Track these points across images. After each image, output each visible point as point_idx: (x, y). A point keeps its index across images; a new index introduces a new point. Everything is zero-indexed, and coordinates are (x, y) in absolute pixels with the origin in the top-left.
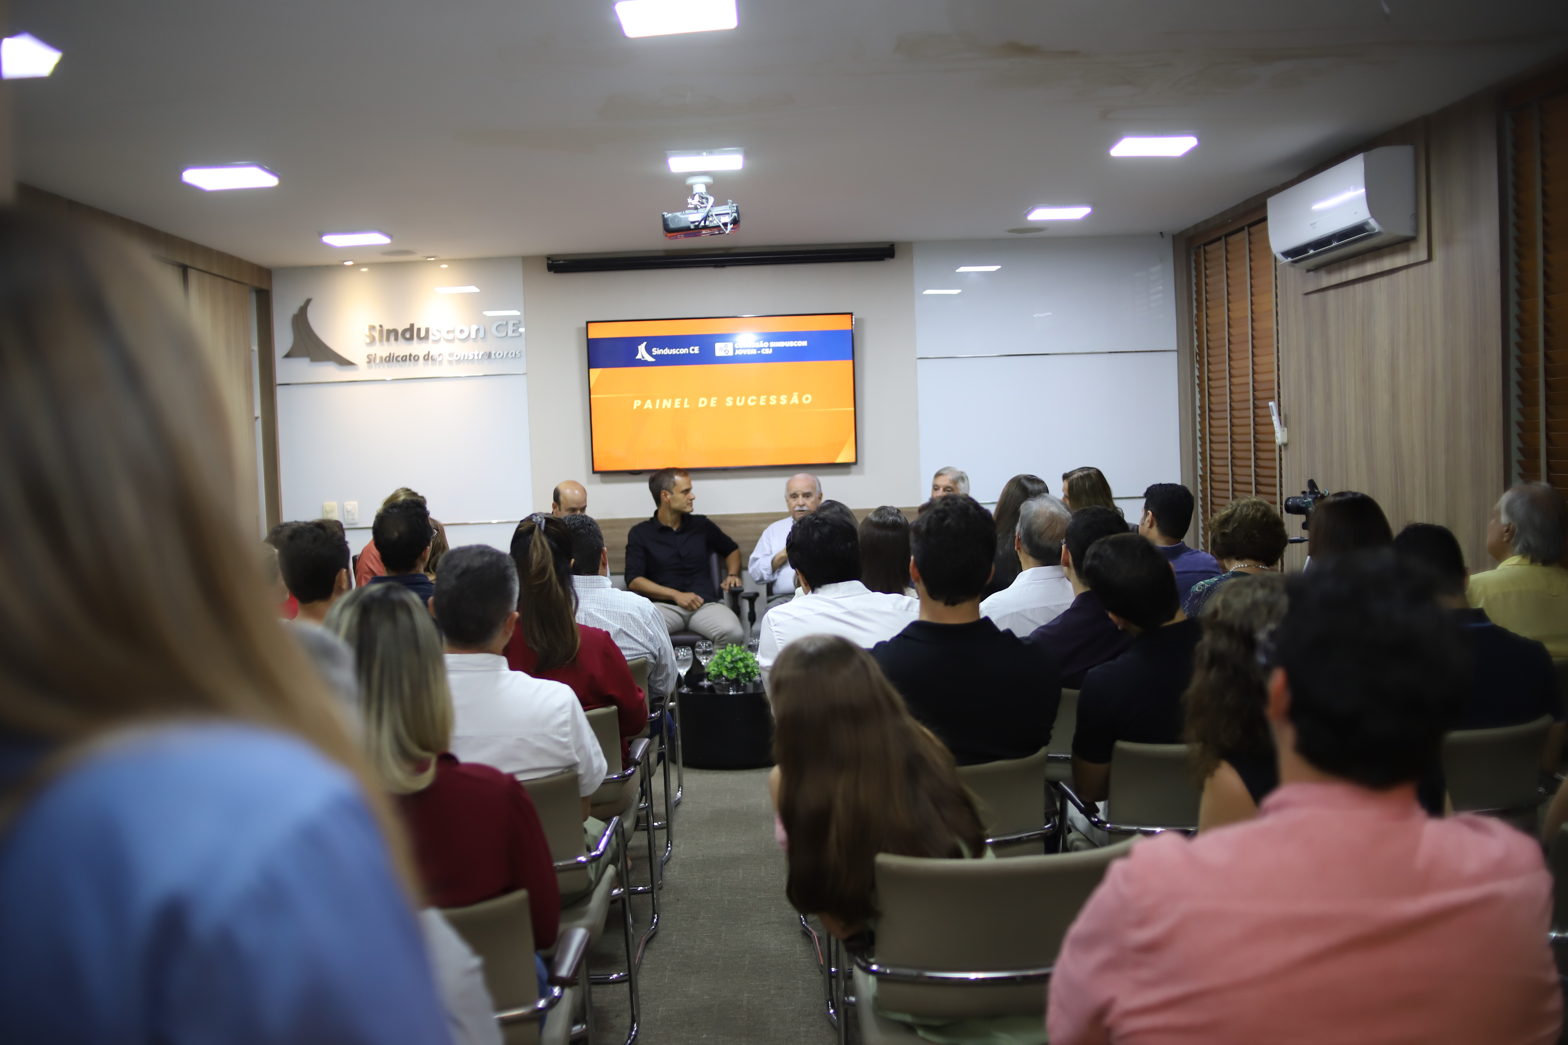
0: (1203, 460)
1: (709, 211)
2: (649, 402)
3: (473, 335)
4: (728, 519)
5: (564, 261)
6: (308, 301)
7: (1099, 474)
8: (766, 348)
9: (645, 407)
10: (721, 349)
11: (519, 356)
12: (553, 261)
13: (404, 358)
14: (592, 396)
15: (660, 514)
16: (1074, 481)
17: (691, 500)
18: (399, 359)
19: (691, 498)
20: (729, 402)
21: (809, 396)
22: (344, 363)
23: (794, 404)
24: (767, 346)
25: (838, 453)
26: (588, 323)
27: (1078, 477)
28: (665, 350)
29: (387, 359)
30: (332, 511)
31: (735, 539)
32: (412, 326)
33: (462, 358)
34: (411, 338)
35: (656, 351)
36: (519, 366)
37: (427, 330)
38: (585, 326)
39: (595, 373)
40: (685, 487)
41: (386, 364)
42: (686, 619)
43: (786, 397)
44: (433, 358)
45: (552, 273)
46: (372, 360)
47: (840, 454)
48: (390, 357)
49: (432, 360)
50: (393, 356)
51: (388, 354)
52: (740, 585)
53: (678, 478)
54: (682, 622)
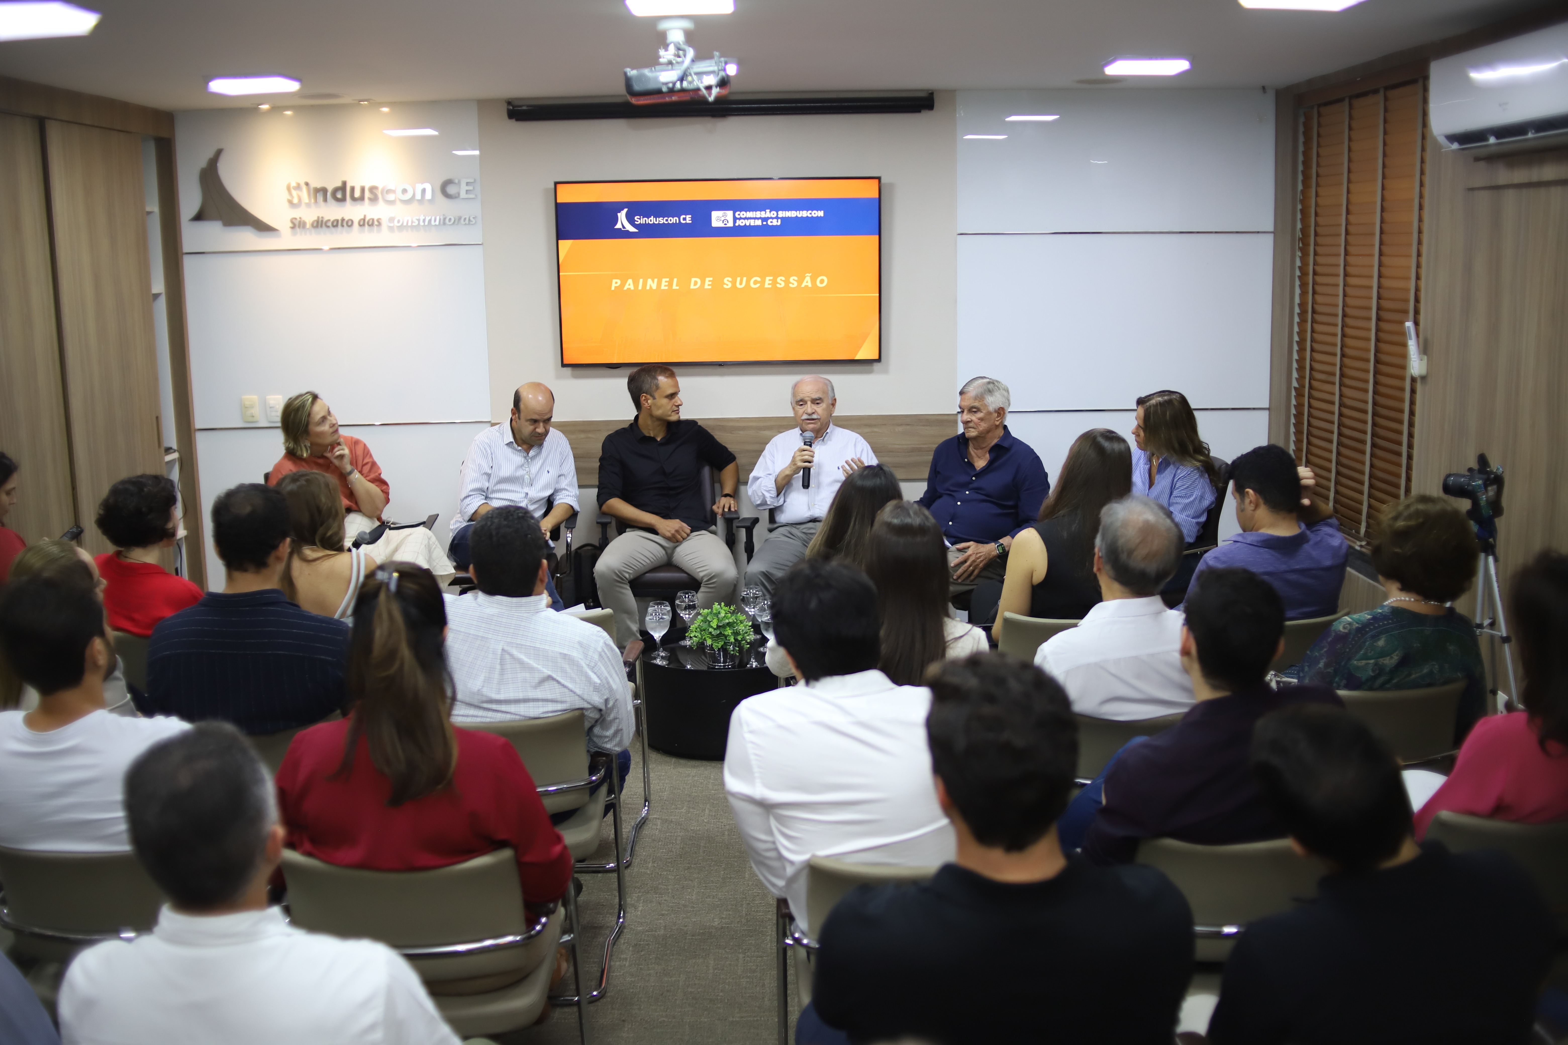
0: (1301, 369)
1: (688, 68)
2: (630, 281)
3: (418, 196)
4: (724, 424)
5: (528, 106)
6: (219, 152)
7: (1183, 400)
8: (772, 218)
9: (625, 288)
10: (718, 219)
11: (474, 222)
12: (514, 107)
13: (335, 224)
14: (560, 274)
15: (640, 421)
16: (1152, 408)
17: (678, 406)
18: (330, 224)
19: (677, 404)
20: (727, 283)
21: (825, 278)
22: (262, 227)
23: (806, 286)
24: (775, 215)
25: (858, 348)
26: (556, 184)
27: (1157, 404)
28: (650, 219)
29: (315, 225)
30: (252, 407)
31: (731, 448)
32: (344, 183)
33: (405, 224)
34: (343, 199)
35: (640, 220)
36: (474, 235)
37: (363, 190)
38: (553, 186)
39: (565, 245)
40: (670, 391)
41: (313, 230)
42: (669, 551)
43: (796, 278)
44: (370, 223)
45: (514, 120)
46: (297, 225)
47: (860, 348)
48: (318, 221)
49: (369, 225)
50: (322, 221)
51: (316, 218)
52: (736, 509)
53: (662, 379)
54: (664, 555)
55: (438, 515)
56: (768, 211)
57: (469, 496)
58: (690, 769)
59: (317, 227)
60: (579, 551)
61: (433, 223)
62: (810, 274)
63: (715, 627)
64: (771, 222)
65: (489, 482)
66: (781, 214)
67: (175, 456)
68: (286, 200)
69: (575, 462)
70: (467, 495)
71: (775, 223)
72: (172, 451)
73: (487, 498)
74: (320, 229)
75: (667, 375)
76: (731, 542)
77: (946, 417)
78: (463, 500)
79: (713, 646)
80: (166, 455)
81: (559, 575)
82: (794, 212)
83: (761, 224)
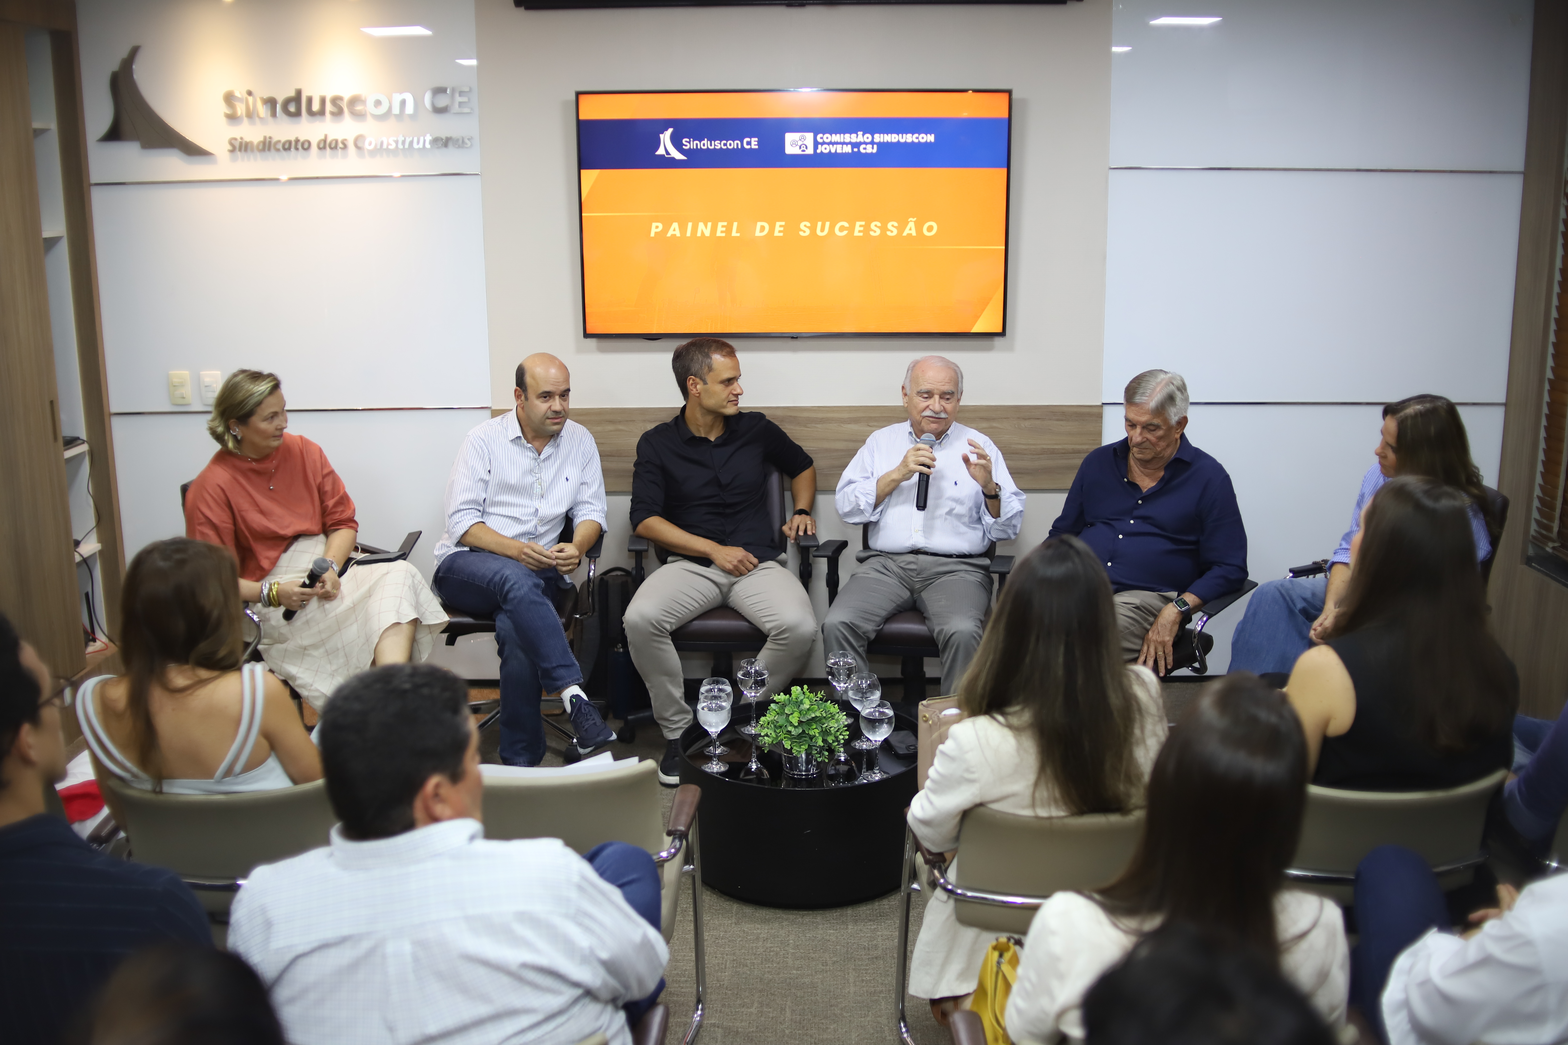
2: (675, 225)
3: (396, 110)
4: (796, 414)
6: (134, 52)
8: (866, 143)
9: (669, 235)
10: (794, 143)
11: (470, 143)
13: (287, 146)
14: (584, 215)
15: (688, 412)
16: (1405, 421)
17: (738, 394)
18: (280, 146)
19: (736, 391)
20: (805, 230)
21: (934, 224)
22: (191, 150)
23: (910, 235)
24: (870, 140)
25: (977, 317)
26: (578, 94)
27: (1415, 414)
28: (702, 142)
29: (261, 147)
30: (182, 385)
32: (299, 93)
33: (379, 147)
34: (298, 114)
35: (689, 144)
37: (323, 101)
38: (574, 98)
39: (590, 176)
40: (727, 374)
41: (259, 154)
42: (725, 590)
43: (896, 224)
44: (333, 145)
45: (522, 9)
46: (240, 148)
47: (978, 317)
48: (264, 143)
49: (331, 148)
50: (270, 142)
51: (262, 139)
52: (814, 532)
53: (718, 359)
54: (717, 595)
55: (421, 532)
56: (860, 133)
57: (459, 511)
58: (759, 926)
59: (263, 150)
60: (605, 577)
61: (415, 146)
62: (915, 219)
63: (796, 724)
64: (865, 149)
65: (486, 492)
66: (878, 138)
67: (84, 448)
68: (223, 114)
69: (601, 461)
70: (457, 510)
71: (870, 149)
72: (80, 442)
73: (484, 513)
74: (267, 153)
75: (724, 353)
76: (806, 577)
77: (1087, 410)
78: (452, 515)
79: (794, 751)
80: (66, 450)
81: (578, 616)
82: (896, 135)
83: (850, 151)
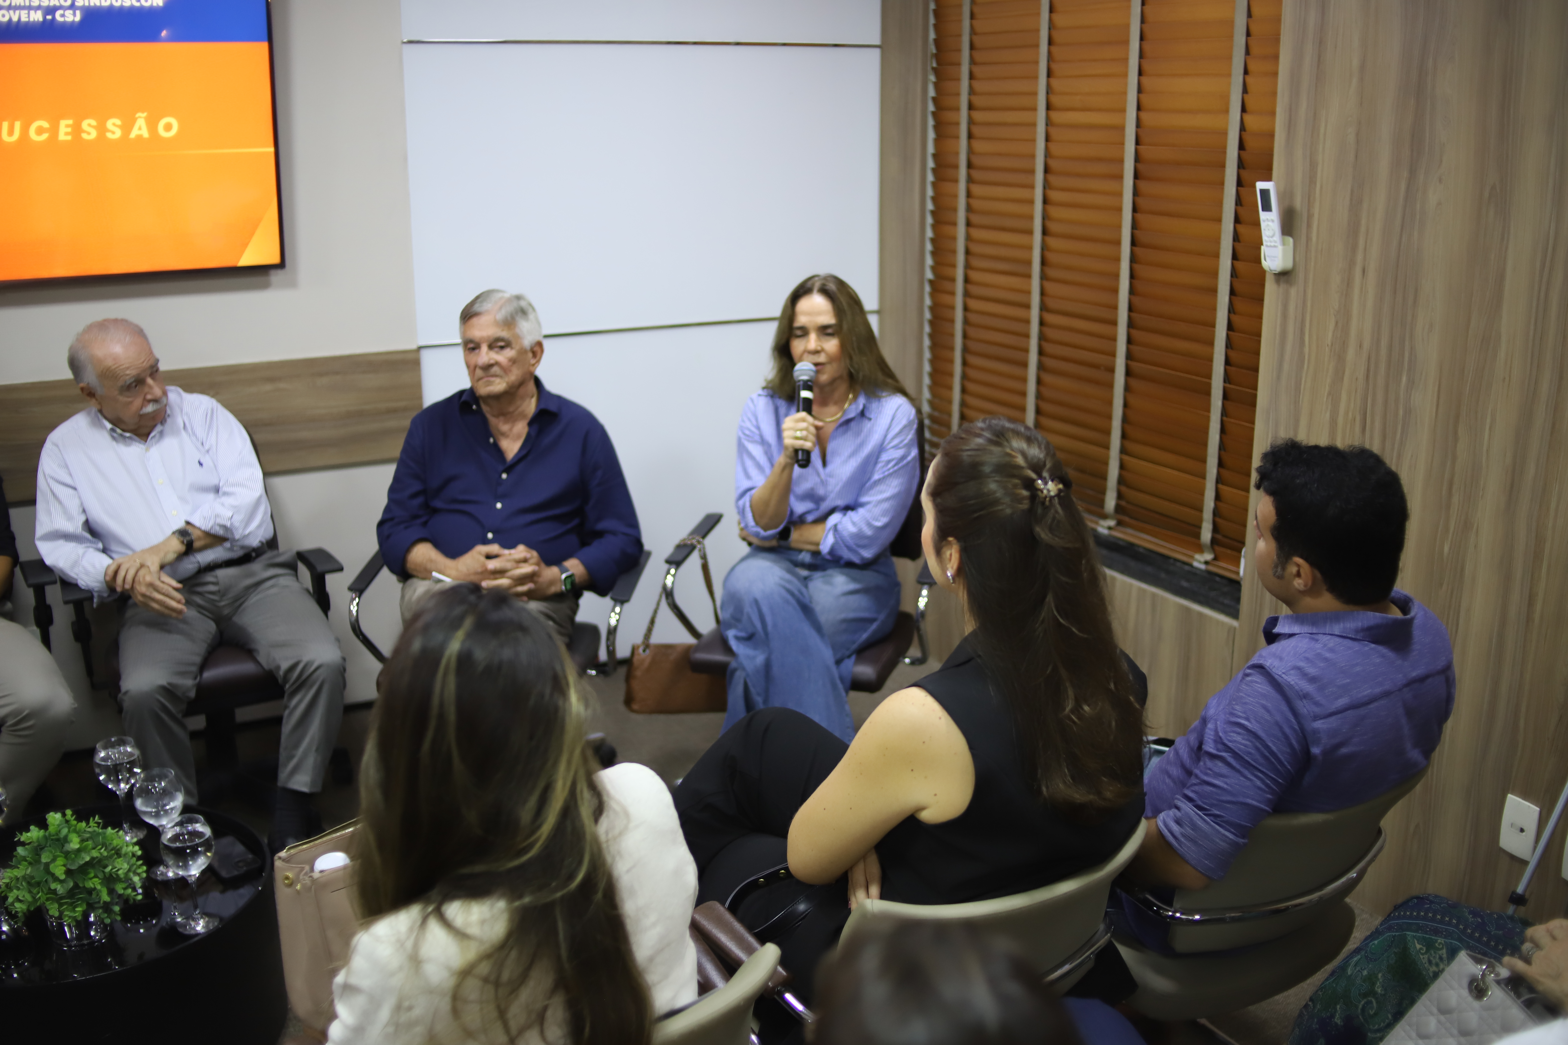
8: (64, 8)
21: (173, 121)
23: (139, 137)
24: (68, 3)
25: (245, 245)
43: (118, 122)
47: (248, 245)
63: (63, 877)
64: (63, 16)
71: (70, 18)
76: (44, 630)
77: (399, 357)
83: (41, 19)
